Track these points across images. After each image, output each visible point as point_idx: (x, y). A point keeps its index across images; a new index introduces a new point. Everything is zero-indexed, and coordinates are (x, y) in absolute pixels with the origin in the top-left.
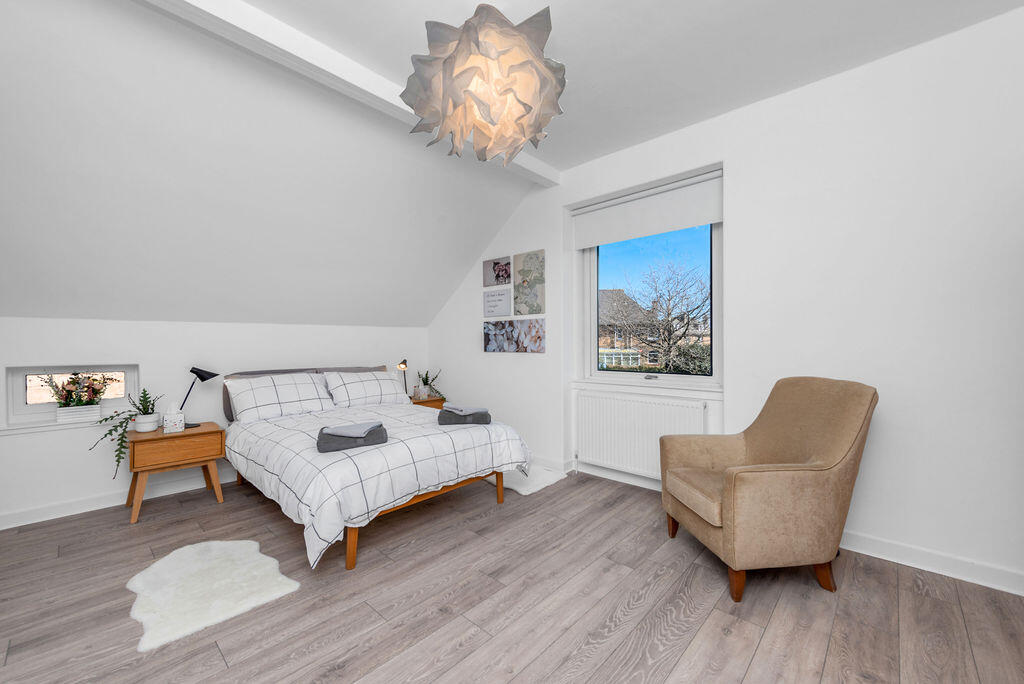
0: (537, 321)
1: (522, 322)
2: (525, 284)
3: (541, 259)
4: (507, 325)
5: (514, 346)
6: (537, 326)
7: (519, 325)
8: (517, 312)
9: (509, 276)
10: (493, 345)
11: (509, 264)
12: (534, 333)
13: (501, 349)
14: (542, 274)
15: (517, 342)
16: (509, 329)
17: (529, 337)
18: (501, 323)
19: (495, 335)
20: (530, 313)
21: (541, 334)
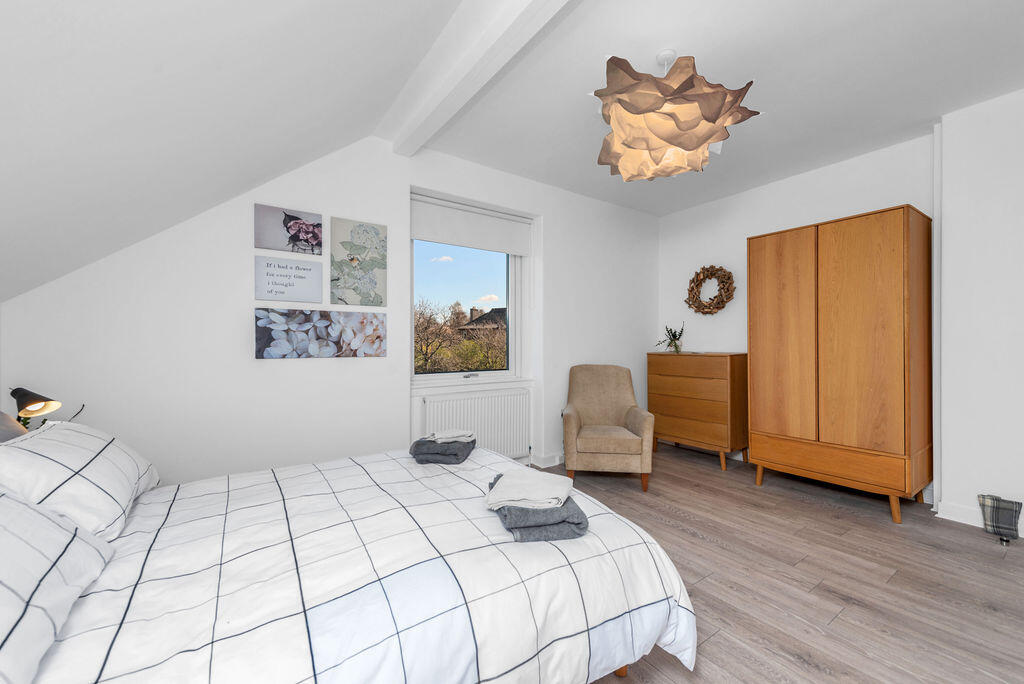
0: (375, 316)
1: (348, 315)
2: (355, 263)
3: (382, 236)
4: (316, 317)
5: (332, 348)
6: (375, 322)
7: (342, 320)
8: (336, 299)
9: (319, 244)
10: (281, 345)
11: (319, 225)
12: (369, 330)
13: (302, 353)
14: (384, 257)
15: (337, 343)
16: (322, 324)
17: (360, 336)
18: (302, 312)
19: (287, 331)
20: (362, 304)
21: (380, 332)
